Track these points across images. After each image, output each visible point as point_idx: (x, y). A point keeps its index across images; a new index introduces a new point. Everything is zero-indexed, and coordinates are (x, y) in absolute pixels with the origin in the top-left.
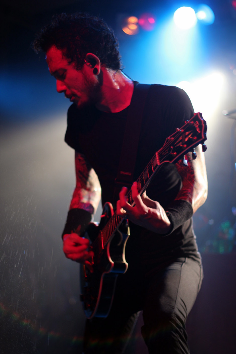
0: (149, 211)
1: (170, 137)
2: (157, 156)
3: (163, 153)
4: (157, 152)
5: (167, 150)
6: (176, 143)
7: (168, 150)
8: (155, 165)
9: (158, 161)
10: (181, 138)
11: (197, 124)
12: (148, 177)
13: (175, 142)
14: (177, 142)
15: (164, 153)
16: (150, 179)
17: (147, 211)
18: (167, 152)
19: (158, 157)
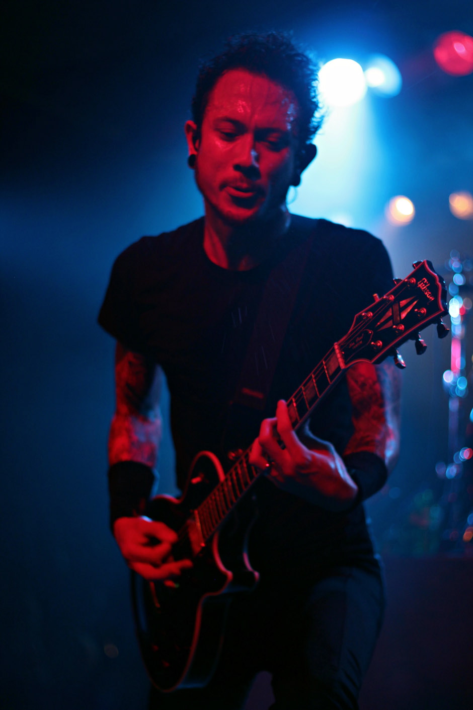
0: (313, 457)
1: (366, 312)
2: (337, 351)
3: (351, 345)
4: (336, 343)
5: (358, 339)
6: (379, 324)
7: (362, 337)
8: (333, 369)
9: (340, 360)
10: (389, 313)
11: (426, 284)
12: (316, 394)
13: (378, 322)
14: (382, 320)
15: (354, 344)
16: (320, 397)
17: (309, 458)
18: (361, 342)
19: (340, 352)
